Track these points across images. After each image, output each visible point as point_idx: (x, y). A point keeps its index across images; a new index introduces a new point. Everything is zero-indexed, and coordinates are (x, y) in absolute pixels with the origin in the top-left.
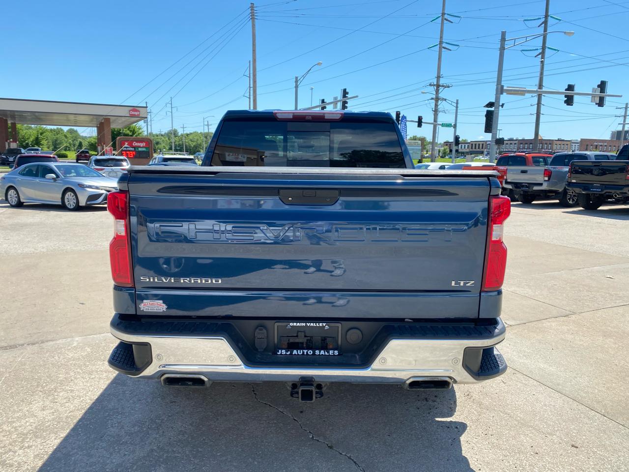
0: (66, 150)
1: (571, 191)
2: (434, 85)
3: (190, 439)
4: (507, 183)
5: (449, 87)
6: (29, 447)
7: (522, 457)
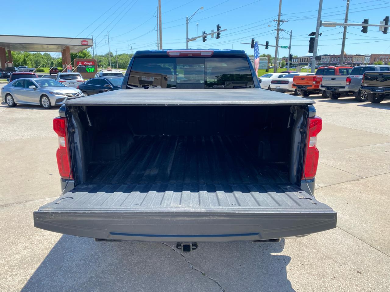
0: (43, 67)
1: (363, 91)
2: (276, 21)
3: (116, 269)
4: (322, 86)
5: (286, 22)
6: (16, 275)
7: (325, 280)
